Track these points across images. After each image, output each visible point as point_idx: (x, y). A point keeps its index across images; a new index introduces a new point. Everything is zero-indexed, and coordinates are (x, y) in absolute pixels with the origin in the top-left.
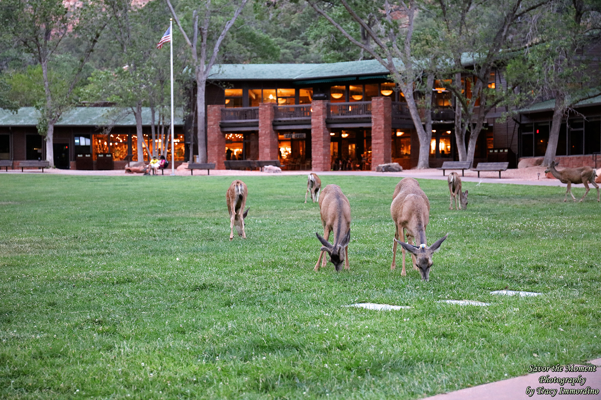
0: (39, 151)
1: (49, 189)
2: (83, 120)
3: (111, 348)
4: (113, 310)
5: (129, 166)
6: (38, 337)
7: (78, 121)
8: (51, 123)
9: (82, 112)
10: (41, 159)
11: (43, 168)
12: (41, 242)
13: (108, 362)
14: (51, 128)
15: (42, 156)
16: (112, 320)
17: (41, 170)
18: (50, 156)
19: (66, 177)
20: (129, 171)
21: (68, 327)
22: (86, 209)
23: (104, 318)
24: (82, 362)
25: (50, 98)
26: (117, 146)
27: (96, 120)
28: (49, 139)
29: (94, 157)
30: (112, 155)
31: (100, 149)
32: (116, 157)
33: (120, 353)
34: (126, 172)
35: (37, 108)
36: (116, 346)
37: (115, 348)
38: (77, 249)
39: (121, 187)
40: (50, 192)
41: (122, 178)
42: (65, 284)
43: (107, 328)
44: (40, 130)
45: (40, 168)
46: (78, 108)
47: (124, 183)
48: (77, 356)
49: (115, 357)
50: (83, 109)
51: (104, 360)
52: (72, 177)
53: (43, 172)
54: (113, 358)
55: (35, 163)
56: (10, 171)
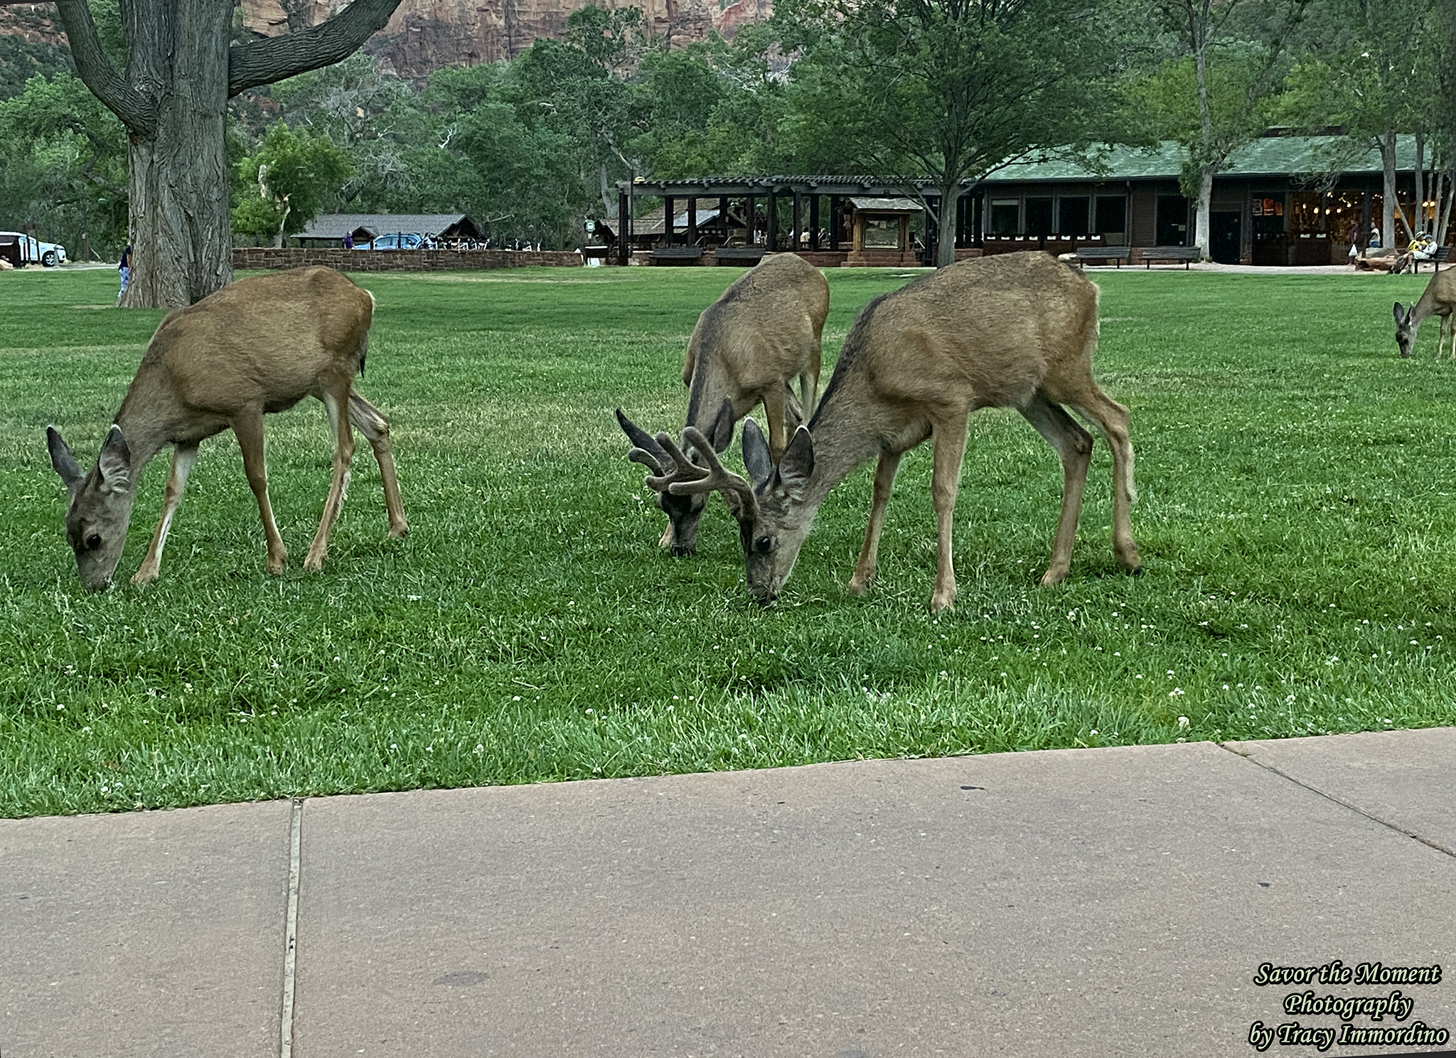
0: (1182, 228)
1: (1202, 297)
2: (1273, 165)
5: (1364, 256)
6: (1231, 516)
7: (1261, 166)
8: (1208, 171)
9: (1271, 146)
10: (1184, 245)
11: (1189, 261)
12: (1204, 375)
14: (1208, 180)
15: (1189, 238)
17: (1184, 266)
18: (1202, 239)
19: (1234, 278)
20: (1364, 266)
22: (1283, 329)
25: (1207, 119)
26: (1339, 216)
27: (1298, 164)
28: (1202, 203)
31: (1305, 223)
32: (1336, 239)
34: (1357, 269)
35: (1183, 142)
38: (1279, 388)
39: (1350, 294)
40: (1206, 303)
41: (1351, 278)
42: (1266, 441)
44: (1185, 188)
45: (1181, 262)
46: (1262, 140)
47: (1354, 288)
50: (1273, 140)
52: (1247, 277)
53: (1188, 268)
55: (1174, 251)
56: (1125, 268)
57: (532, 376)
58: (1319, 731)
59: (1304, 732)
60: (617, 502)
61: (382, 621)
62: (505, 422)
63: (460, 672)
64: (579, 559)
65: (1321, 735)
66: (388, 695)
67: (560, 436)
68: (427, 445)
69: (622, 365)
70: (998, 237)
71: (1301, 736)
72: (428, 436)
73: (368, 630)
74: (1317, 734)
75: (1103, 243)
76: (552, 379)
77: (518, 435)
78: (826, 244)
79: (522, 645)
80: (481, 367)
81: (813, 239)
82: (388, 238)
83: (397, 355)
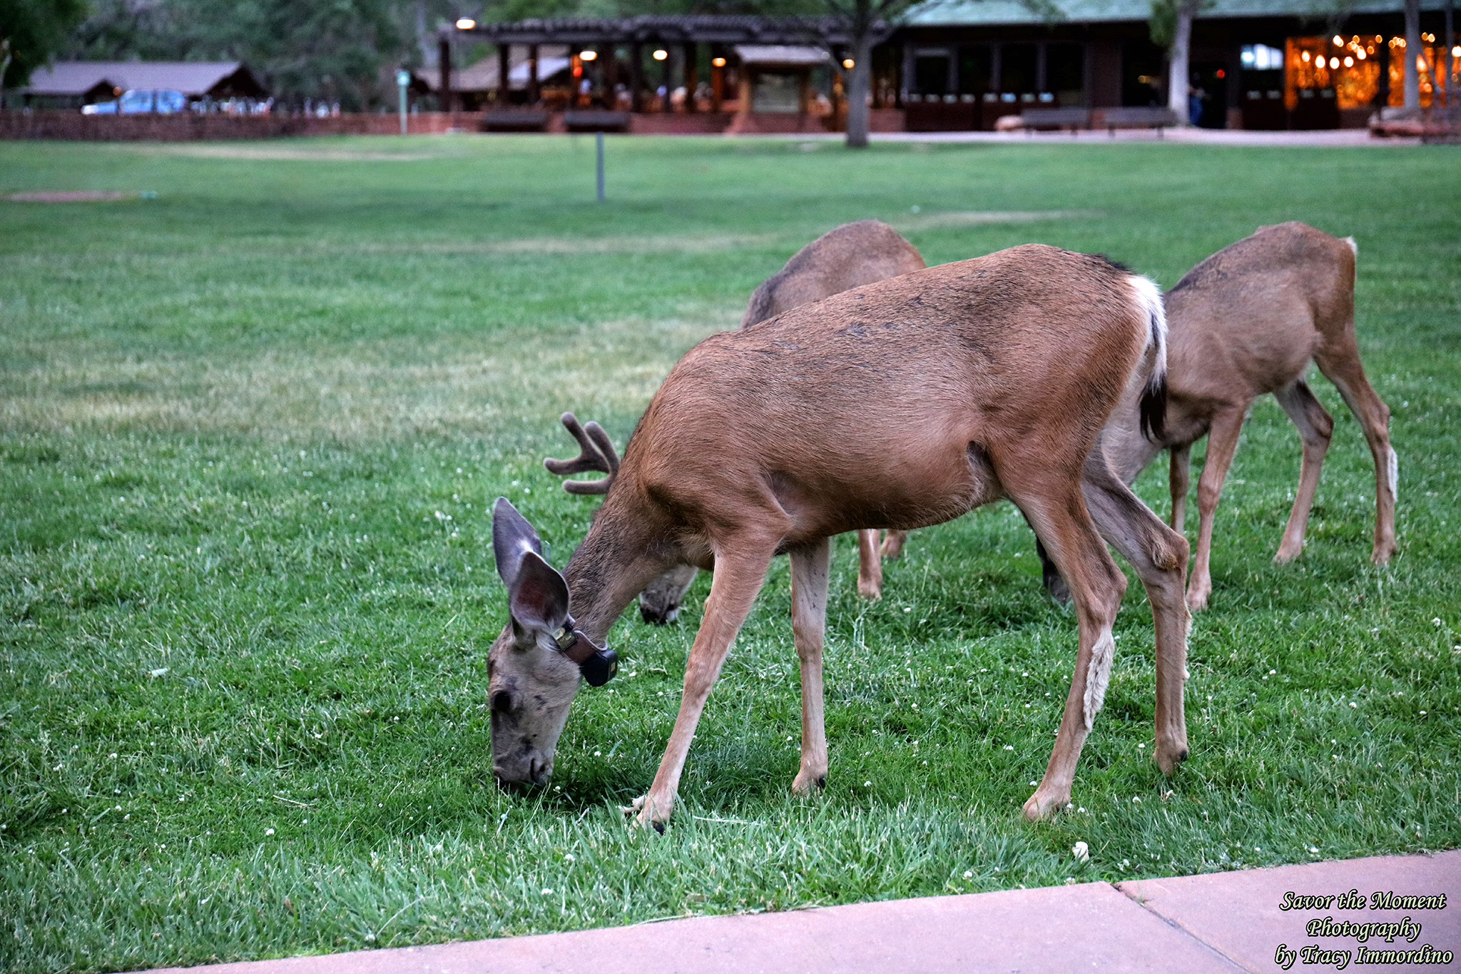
0: (1153, 83)
1: (1175, 179)
3: (1350, 576)
4: (1350, 484)
5: (1380, 120)
7: (1252, 3)
8: (1186, 11)
10: (1156, 106)
11: (1161, 127)
13: (1343, 609)
14: (1185, 25)
15: (1159, 97)
16: (1349, 506)
17: (1156, 132)
18: (1178, 96)
19: (1217, 151)
20: (1380, 133)
21: (1241, 519)
23: (1328, 501)
24: (1280, 605)
26: (1349, 69)
28: (1178, 53)
29: (1290, 100)
30: (1335, 91)
31: (1306, 78)
32: (1347, 97)
33: (1372, 590)
34: (1371, 137)
36: (1363, 572)
37: (1360, 576)
39: (1358, 174)
41: (1361, 150)
43: (1337, 526)
44: (1157, 34)
45: (1152, 126)
48: (1266, 590)
49: (1361, 599)
51: (1333, 604)
52: (1232, 149)
53: (1160, 136)
54: (1357, 600)
55: (1143, 114)
56: (1084, 137)
57: (322, 313)
58: (1234, 864)
59: (1216, 867)
60: (418, 521)
61: (116, 709)
62: (282, 390)
63: (211, 783)
64: (366, 610)
65: (1236, 869)
66: (120, 816)
67: (353, 411)
68: (180, 428)
69: (437, 294)
70: (924, 94)
71: (1212, 871)
72: (185, 412)
73: (98, 723)
74: (1231, 869)
75: (1055, 105)
76: (345, 318)
77: (299, 410)
78: (704, 106)
79: (289, 744)
80: (257, 300)
81: (689, 101)
82: (140, 97)
83: (149, 277)
